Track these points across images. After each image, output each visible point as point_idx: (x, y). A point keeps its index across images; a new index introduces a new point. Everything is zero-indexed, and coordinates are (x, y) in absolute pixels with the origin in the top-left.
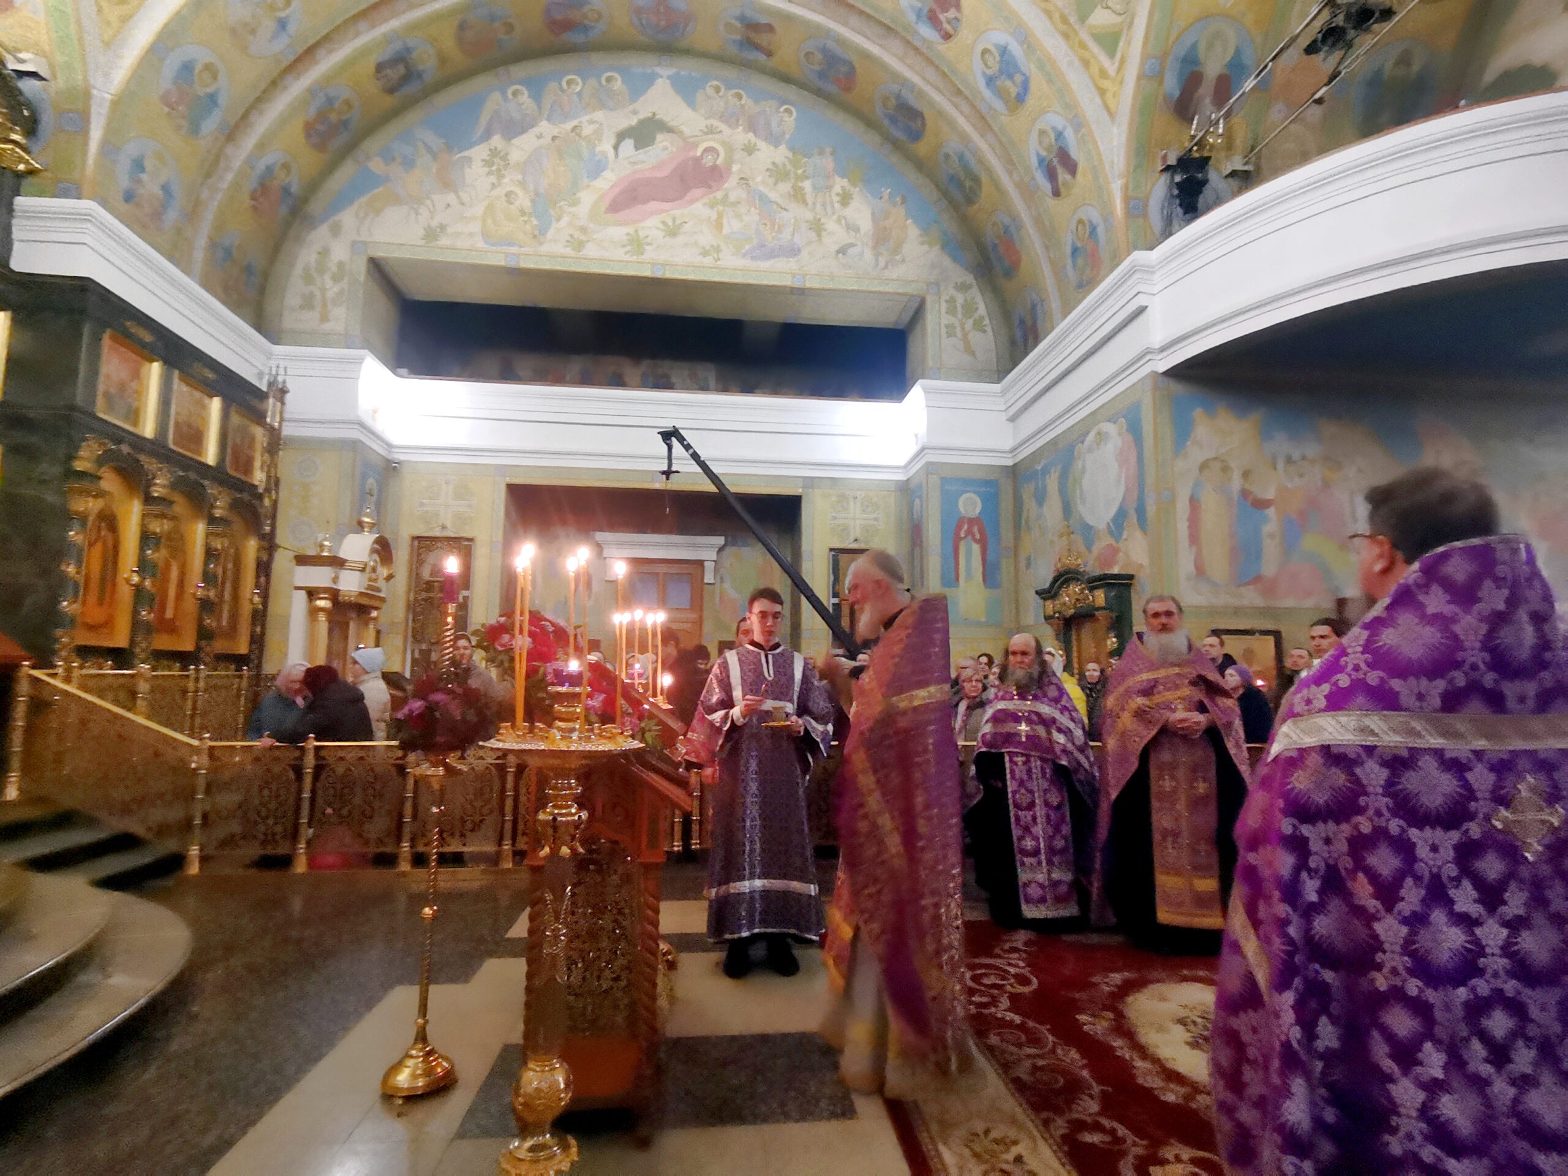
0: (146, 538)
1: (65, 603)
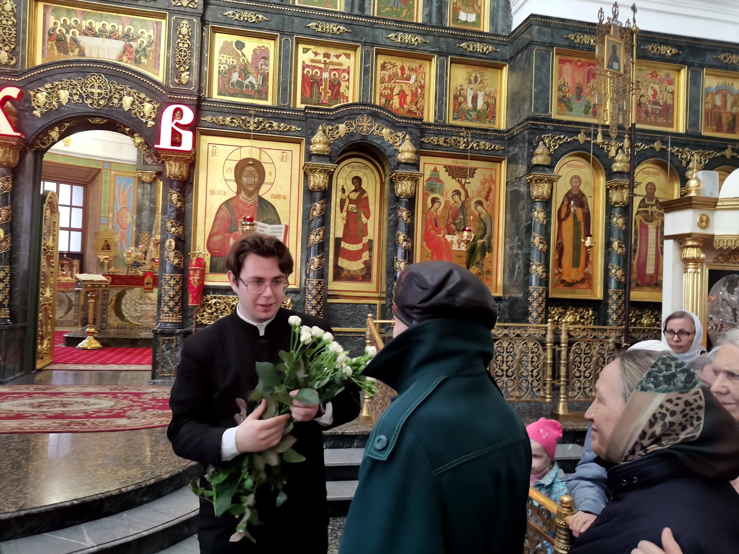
0: (610, 207)
1: (534, 267)
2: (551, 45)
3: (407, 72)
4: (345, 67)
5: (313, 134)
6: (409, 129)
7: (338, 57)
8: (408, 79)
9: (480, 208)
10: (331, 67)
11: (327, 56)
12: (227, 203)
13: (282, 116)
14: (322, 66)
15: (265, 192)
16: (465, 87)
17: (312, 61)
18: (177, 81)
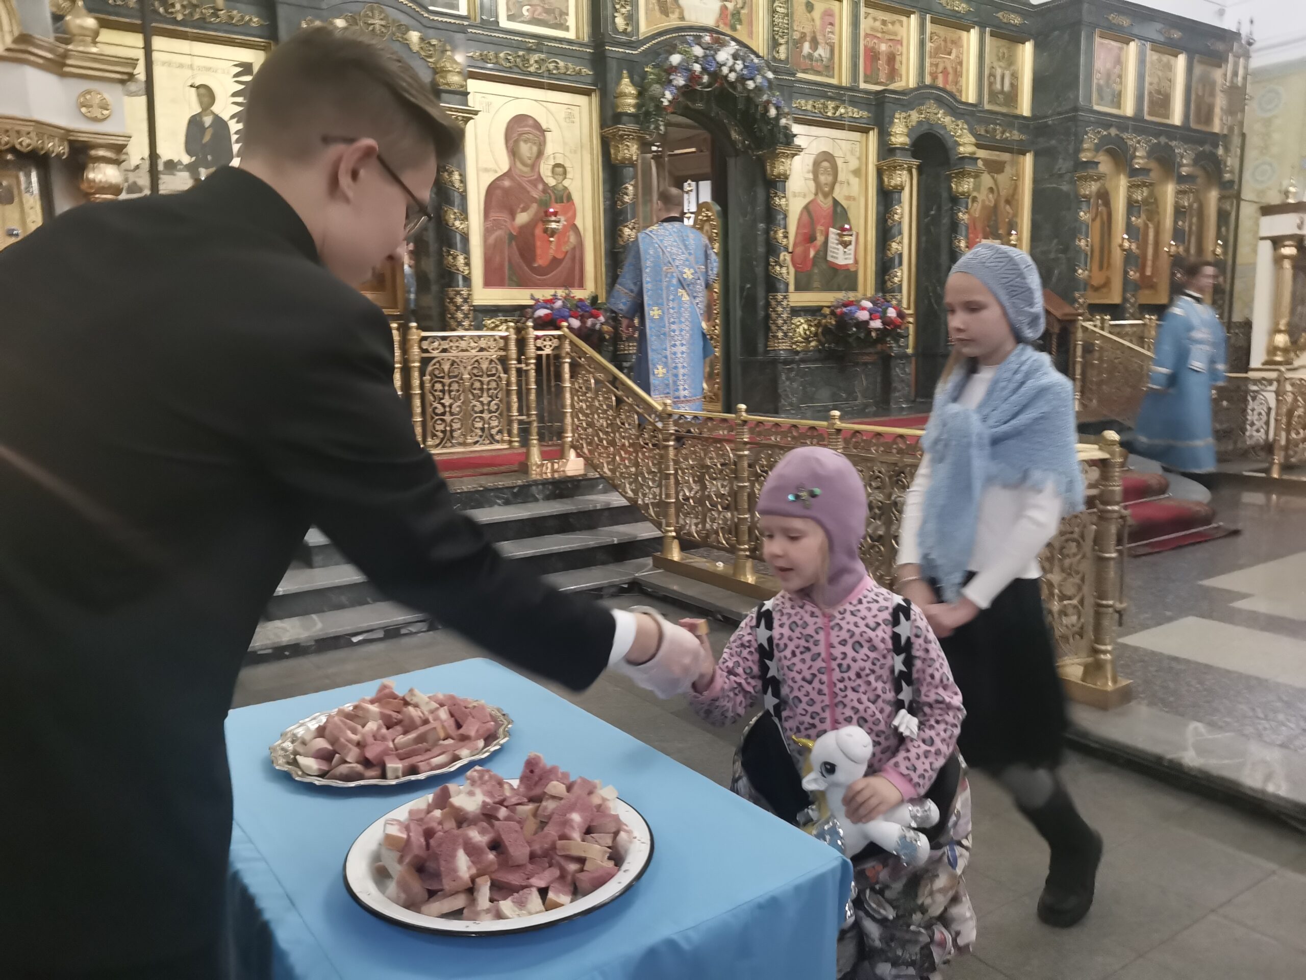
1: (1080, 271)
2: (1094, 26)
3: (949, 45)
4: (899, 38)
5: (891, 123)
6: (966, 117)
7: (893, 23)
8: (950, 54)
9: (1008, 207)
10: (888, 37)
11: (884, 22)
12: (806, 208)
13: (856, 100)
14: (879, 35)
15: (839, 194)
16: (995, 64)
17: (873, 29)
18: (777, 56)
